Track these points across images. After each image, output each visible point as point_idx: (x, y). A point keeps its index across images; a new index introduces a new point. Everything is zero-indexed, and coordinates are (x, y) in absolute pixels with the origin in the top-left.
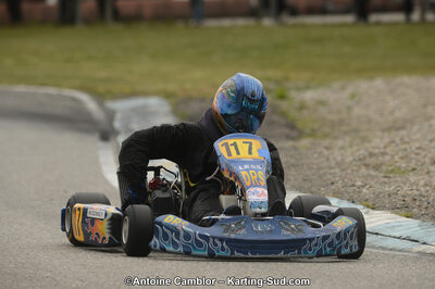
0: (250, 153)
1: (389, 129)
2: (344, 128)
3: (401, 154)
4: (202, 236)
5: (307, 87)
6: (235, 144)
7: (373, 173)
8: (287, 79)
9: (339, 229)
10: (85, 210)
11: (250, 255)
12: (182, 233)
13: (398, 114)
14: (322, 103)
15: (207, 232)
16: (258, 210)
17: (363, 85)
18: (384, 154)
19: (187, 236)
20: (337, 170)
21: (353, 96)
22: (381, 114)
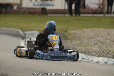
0: (55, 38)
1: (88, 39)
2: (78, 38)
3: (87, 43)
4: (45, 55)
5: (73, 30)
6: (52, 36)
8: (68, 28)
9: (73, 54)
10: (20, 49)
11: (55, 59)
12: (41, 54)
13: (91, 36)
14: (75, 33)
15: (46, 54)
16: (57, 50)
17: (86, 30)
18: (83, 43)
19: (42, 55)
21: (82, 32)
22: (87, 36)
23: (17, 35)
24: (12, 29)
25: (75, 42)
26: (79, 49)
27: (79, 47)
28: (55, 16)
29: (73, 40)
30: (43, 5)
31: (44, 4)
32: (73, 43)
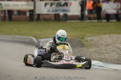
1: (106, 46)
3: (105, 50)
5: (90, 36)
7: (97, 54)
8: (85, 35)
13: (109, 42)
14: (92, 40)
17: (103, 36)
18: (101, 50)
20: (89, 53)
21: (100, 38)
22: (105, 43)
23: (31, 43)
24: (26, 37)
25: (92, 50)
26: (96, 56)
27: (96, 54)
28: (71, 22)
29: (91, 47)
30: (58, 11)
31: (60, 10)
32: (90, 50)
